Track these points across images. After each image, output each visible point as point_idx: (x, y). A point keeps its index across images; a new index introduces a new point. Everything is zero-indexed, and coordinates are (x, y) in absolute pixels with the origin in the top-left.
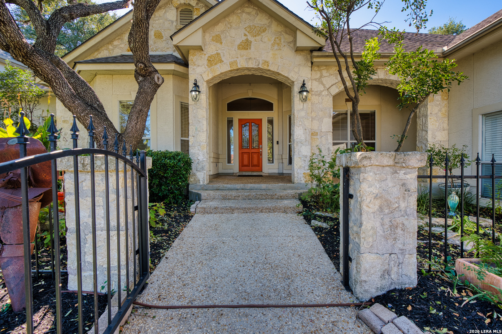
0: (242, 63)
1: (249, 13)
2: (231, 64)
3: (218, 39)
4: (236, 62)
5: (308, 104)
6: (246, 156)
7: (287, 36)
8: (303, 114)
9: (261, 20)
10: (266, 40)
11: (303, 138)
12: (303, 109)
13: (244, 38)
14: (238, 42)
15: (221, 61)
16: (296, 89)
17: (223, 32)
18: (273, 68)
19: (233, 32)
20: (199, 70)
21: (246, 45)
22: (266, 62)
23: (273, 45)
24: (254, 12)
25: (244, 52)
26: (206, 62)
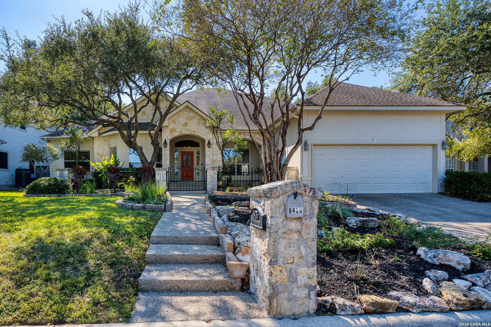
0: (184, 132)
1: (187, 111)
2: (180, 132)
3: (174, 122)
4: (182, 131)
5: (211, 149)
6: (185, 172)
7: (202, 121)
8: (209, 153)
9: (192, 114)
10: (194, 122)
11: (209, 163)
12: (209, 151)
13: (185, 121)
14: (182, 123)
15: (176, 131)
16: (206, 143)
17: (176, 119)
18: (197, 134)
19: (180, 119)
20: (167, 134)
21: (186, 124)
22: (194, 131)
23: (197, 124)
24: (189, 111)
25: (185, 127)
26: (169, 131)
